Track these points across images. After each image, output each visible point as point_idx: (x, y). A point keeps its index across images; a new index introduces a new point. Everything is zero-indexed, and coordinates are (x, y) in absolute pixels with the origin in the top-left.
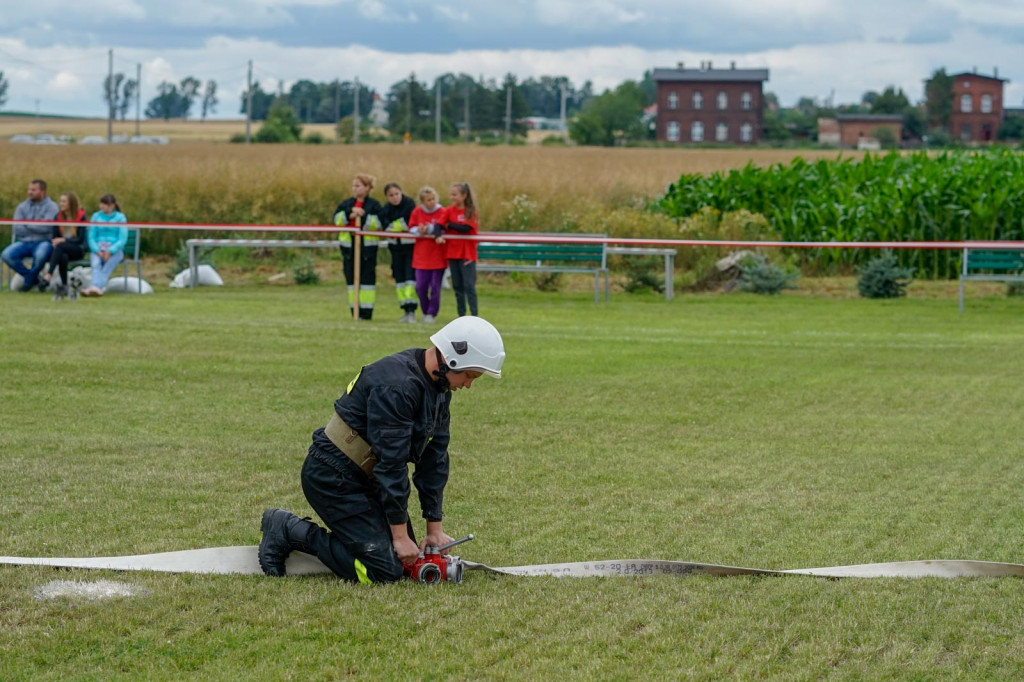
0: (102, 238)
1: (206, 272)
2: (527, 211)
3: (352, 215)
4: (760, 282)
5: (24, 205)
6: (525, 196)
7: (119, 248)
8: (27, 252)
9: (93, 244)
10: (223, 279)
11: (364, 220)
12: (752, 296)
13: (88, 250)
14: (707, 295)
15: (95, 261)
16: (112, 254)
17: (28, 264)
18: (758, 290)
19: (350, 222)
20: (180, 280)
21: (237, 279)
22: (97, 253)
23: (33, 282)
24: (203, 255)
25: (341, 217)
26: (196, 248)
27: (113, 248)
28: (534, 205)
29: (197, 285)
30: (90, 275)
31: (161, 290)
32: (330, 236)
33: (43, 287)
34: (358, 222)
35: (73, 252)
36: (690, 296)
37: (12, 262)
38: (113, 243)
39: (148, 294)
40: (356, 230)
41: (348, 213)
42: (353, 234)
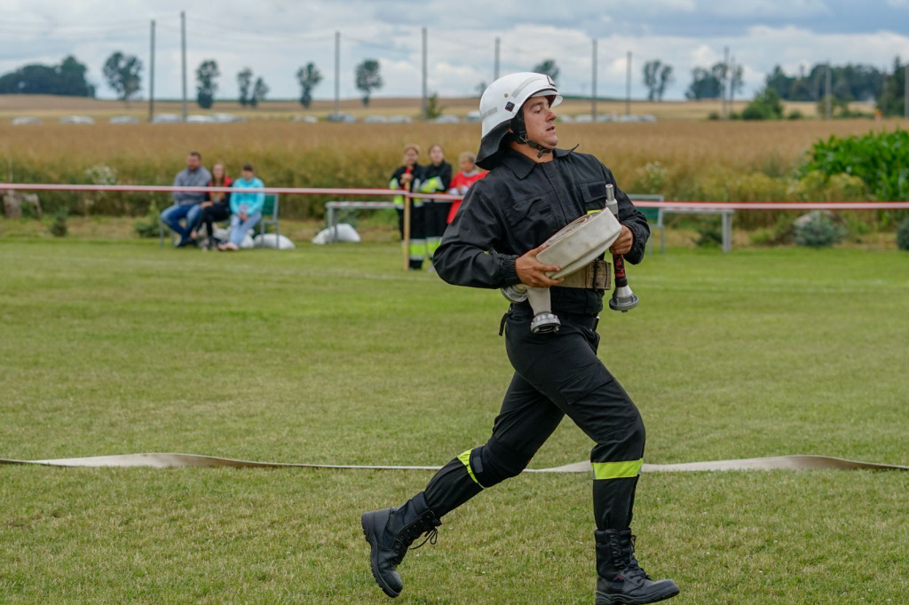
0: (242, 202)
1: (347, 231)
2: (658, 177)
3: (402, 181)
4: (812, 237)
5: (182, 174)
6: (657, 163)
7: (257, 210)
8: (181, 214)
9: (235, 207)
10: (359, 233)
12: (808, 250)
13: (230, 213)
15: (235, 220)
16: (249, 216)
17: (183, 224)
18: (809, 243)
19: (402, 186)
20: (321, 238)
21: (370, 235)
22: (237, 215)
25: (394, 183)
27: (250, 211)
28: (664, 172)
29: (336, 241)
31: (303, 243)
33: (195, 243)
34: (407, 186)
35: (220, 212)
37: (170, 223)
38: (251, 206)
39: (288, 250)
40: (406, 193)
41: (399, 179)
42: (404, 196)
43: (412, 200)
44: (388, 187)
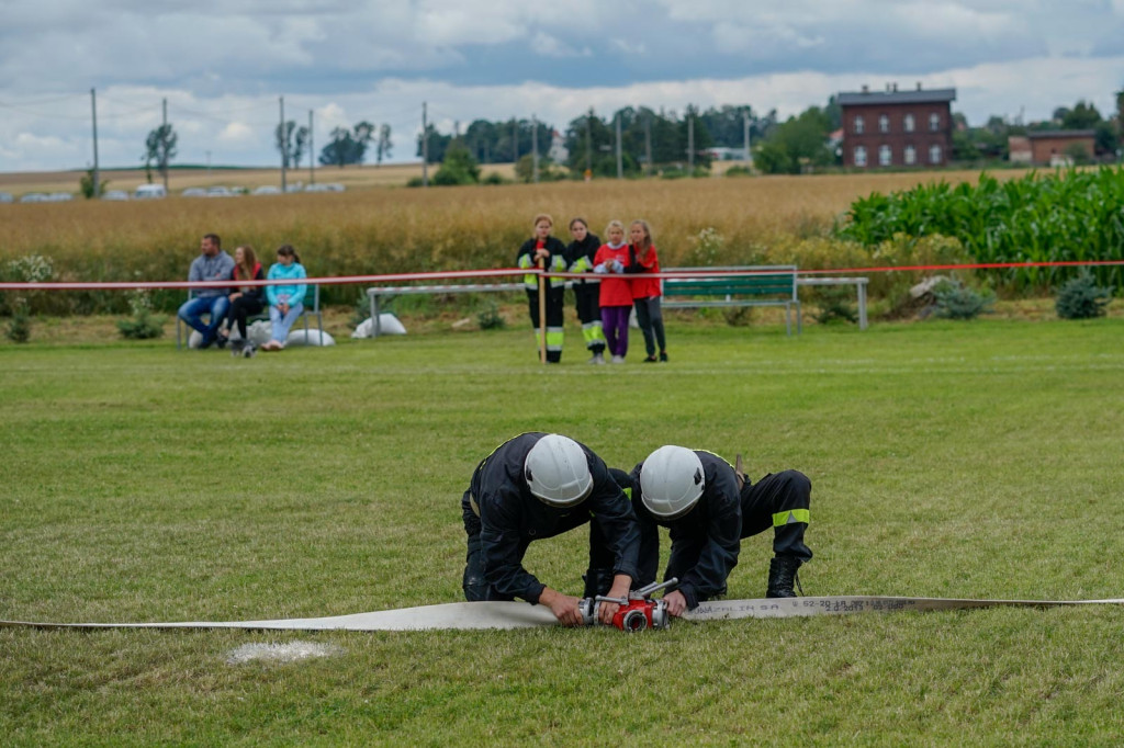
0: (281, 291)
1: (389, 321)
2: (714, 245)
3: (537, 257)
4: (956, 307)
5: (199, 260)
6: (711, 229)
7: (299, 300)
8: (205, 308)
9: (272, 297)
10: (406, 327)
11: (548, 262)
12: (947, 322)
13: (266, 303)
14: (901, 323)
15: (275, 314)
16: (291, 307)
17: (206, 320)
18: (954, 315)
19: (535, 265)
20: (362, 330)
21: (420, 327)
22: (276, 307)
23: (211, 339)
24: (385, 304)
25: (525, 260)
26: (377, 297)
27: (292, 301)
28: (721, 239)
29: (380, 334)
30: (269, 329)
31: (342, 341)
32: (512, 279)
33: (222, 343)
34: (542, 264)
35: (251, 306)
36: (885, 325)
37: (189, 319)
38: (292, 295)
39: (329, 346)
40: (541, 272)
41: (533, 255)
42: (537, 276)
43: (547, 280)
44: (516, 267)
